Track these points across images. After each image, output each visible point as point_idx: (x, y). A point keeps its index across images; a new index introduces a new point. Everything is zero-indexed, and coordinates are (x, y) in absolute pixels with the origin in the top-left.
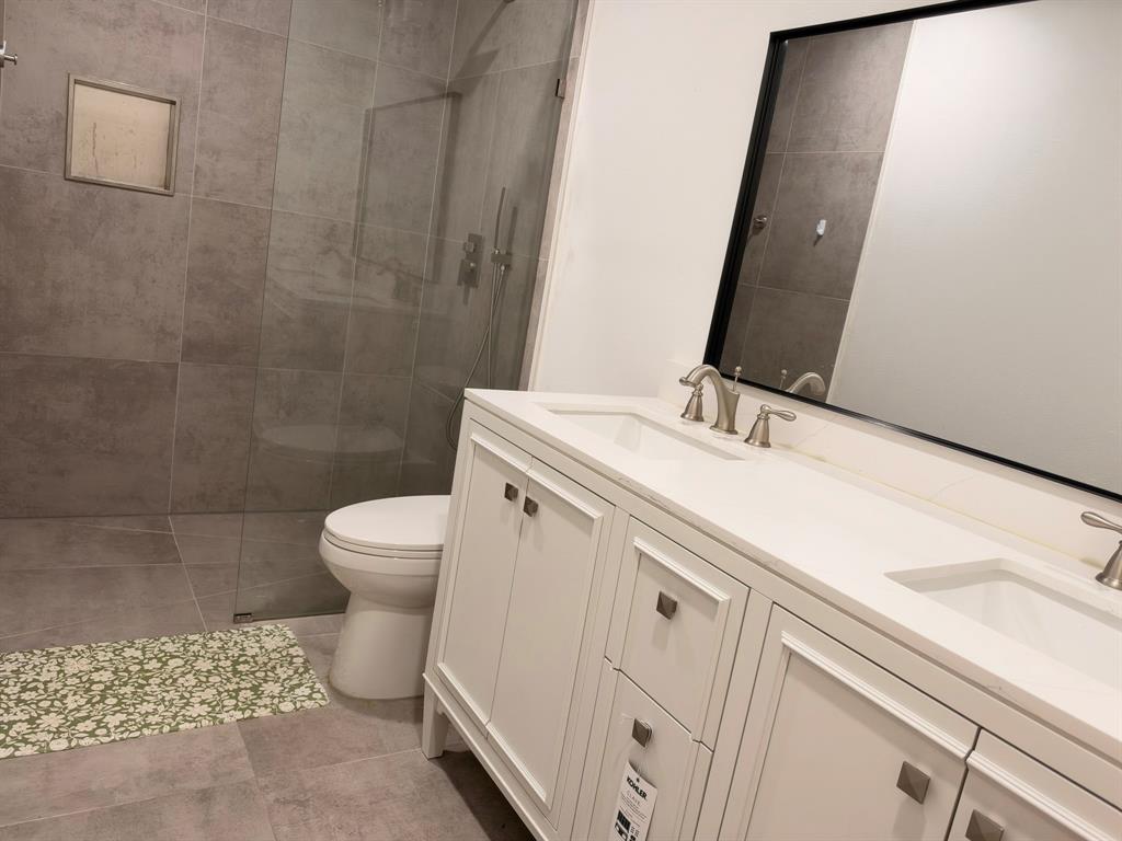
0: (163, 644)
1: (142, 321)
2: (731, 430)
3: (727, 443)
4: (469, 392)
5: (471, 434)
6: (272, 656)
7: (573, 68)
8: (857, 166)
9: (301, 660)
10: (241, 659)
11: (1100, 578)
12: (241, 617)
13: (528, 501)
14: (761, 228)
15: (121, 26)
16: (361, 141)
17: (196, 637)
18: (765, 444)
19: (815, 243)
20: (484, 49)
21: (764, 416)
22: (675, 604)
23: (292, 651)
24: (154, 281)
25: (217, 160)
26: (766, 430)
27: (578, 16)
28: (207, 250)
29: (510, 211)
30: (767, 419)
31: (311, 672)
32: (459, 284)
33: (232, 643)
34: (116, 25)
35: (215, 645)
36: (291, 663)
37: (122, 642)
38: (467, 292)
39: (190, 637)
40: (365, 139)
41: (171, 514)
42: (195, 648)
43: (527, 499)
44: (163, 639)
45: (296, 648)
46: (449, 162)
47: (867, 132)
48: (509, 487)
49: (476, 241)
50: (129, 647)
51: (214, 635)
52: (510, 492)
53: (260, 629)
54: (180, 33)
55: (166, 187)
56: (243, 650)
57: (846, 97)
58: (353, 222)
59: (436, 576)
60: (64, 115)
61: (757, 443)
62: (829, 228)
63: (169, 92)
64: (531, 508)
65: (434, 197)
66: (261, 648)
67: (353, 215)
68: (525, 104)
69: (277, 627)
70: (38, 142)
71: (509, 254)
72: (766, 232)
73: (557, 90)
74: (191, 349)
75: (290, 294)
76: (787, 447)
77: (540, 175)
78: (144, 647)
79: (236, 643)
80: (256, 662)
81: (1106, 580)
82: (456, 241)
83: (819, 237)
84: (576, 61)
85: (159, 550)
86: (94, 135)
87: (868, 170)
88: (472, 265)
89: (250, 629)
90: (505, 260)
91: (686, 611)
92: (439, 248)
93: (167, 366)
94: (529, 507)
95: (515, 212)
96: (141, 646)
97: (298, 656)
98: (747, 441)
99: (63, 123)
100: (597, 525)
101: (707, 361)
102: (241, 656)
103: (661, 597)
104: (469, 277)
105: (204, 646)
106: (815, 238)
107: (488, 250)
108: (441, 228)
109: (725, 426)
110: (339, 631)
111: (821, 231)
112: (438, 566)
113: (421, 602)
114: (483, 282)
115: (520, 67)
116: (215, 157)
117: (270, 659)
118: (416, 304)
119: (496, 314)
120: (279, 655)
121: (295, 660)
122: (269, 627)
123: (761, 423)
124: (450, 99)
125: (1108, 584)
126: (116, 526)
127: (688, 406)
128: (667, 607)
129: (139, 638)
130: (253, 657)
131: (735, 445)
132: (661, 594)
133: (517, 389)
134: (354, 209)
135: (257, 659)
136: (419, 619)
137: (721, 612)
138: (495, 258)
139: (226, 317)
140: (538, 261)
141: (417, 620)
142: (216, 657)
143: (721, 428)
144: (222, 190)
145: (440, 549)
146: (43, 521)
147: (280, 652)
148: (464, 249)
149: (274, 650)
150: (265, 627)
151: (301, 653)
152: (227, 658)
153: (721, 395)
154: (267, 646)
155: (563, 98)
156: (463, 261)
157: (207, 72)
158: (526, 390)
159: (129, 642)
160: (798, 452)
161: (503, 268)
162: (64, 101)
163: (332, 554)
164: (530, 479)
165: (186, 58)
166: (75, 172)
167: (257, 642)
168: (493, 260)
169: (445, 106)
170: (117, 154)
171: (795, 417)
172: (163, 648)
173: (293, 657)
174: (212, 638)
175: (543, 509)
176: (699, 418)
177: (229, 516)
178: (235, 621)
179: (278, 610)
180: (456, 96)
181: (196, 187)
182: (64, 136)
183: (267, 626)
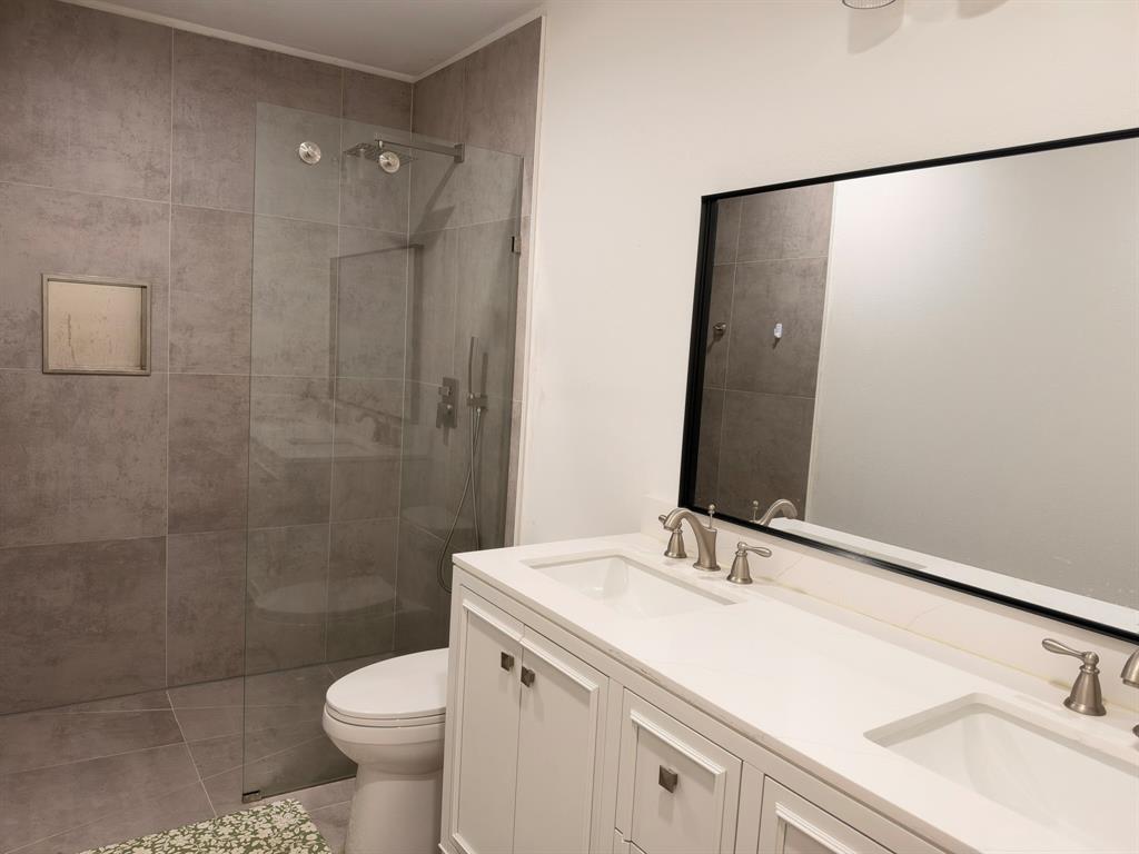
0: (173, 838)
1: (127, 500)
2: (714, 567)
3: (710, 582)
4: (457, 557)
5: (463, 602)
6: (285, 835)
7: (525, 226)
8: (804, 271)
9: (314, 837)
10: (254, 844)
11: (1068, 703)
12: (249, 796)
13: (524, 671)
14: (722, 335)
15: (91, 224)
16: (328, 301)
17: (206, 825)
18: (747, 580)
19: (775, 346)
20: (440, 206)
21: (742, 553)
22: (676, 776)
23: (304, 827)
24: (137, 460)
25: (191, 336)
26: (746, 567)
27: (525, 177)
28: (187, 422)
29: (480, 358)
30: (745, 556)
31: (326, 848)
32: (438, 426)
33: (243, 827)
34: (84, 224)
35: (225, 831)
36: (305, 841)
37: (130, 842)
38: (446, 433)
39: (199, 826)
40: (333, 298)
41: (169, 688)
42: (206, 838)
43: (523, 669)
44: (173, 832)
45: (309, 823)
46: (417, 310)
47: (810, 239)
48: (504, 656)
49: (451, 384)
50: (138, 846)
51: (225, 820)
52: (507, 662)
53: (270, 806)
54: (147, 222)
55: (143, 367)
56: (255, 833)
57: (786, 208)
58: (327, 377)
59: (441, 741)
60: (39, 313)
61: (739, 580)
62: (786, 330)
63: (139, 278)
64: (528, 678)
65: (406, 345)
66: (273, 828)
67: (327, 370)
68: (484, 259)
69: (287, 803)
70: (16, 342)
71: (484, 396)
72: (727, 338)
73: (513, 246)
74: (177, 522)
75: (272, 453)
76: (768, 580)
77: (505, 323)
78: (154, 843)
79: (247, 826)
80: (269, 845)
81: (1073, 705)
82: (432, 385)
83: (777, 340)
84: (528, 219)
85: (160, 730)
86: (70, 327)
87: (815, 275)
88: (449, 407)
89: (259, 808)
90: (480, 402)
91: (686, 782)
92: (416, 394)
93: (154, 540)
94: (527, 679)
95: (485, 356)
96: (150, 843)
97: (311, 832)
98: (729, 578)
99: (39, 320)
100: (593, 697)
101: (682, 504)
102: (253, 840)
103: (663, 772)
104: (447, 418)
105: (215, 834)
106: (774, 341)
107: (463, 394)
108: (415, 372)
109: (707, 563)
110: (351, 799)
111: (778, 334)
112: (442, 730)
113: (429, 766)
114: (460, 423)
115: (476, 223)
116: (188, 334)
117: (283, 840)
118: (397, 446)
119: (477, 455)
120: (292, 834)
121: (308, 837)
122: (279, 804)
123: (740, 560)
124: (413, 250)
125: (1076, 710)
126: (113, 709)
127: (670, 544)
128: (668, 781)
129: (148, 834)
130: (266, 839)
131: (718, 583)
132: (661, 769)
133: (503, 546)
134: (327, 365)
135: (270, 841)
136: (429, 784)
137: (719, 787)
138: (472, 403)
139: (211, 485)
140: (511, 402)
141: (427, 785)
142: (228, 845)
143: (703, 566)
144: (197, 364)
145: (443, 712)
146: (37, 714)
147: (292, 830)
148: (440, 393)
149: (286, 829)
150: (274, 804)
151: (314, 829)
152: (239, 845)
153: (699, 534)
154: (279, 825)
155: (519, 254)
156: (439, 404)
157: (175, 255)
158: (512, 545)
159: (138, 840)
160: (779, 585)
161: (479, 410)
162: (39, 301)
163: (337, 731)
164: (523, 648)
165: (154, 245)
166: (52, 366)
167: (269, 821)
168: (469, 404)
169: (408, 258)
170: (92, 341)
171: (770, 553)
172: (173, 842)
173: (306, 834)
174: (222, 824)
175: (539, 678)
176: (682, 555)
177: (227, 683)
178: (244, 801)
179: (286, 783)
180: (418, 247)
181: (171, 364)
182: (39, 332)
183: (277, 802)
